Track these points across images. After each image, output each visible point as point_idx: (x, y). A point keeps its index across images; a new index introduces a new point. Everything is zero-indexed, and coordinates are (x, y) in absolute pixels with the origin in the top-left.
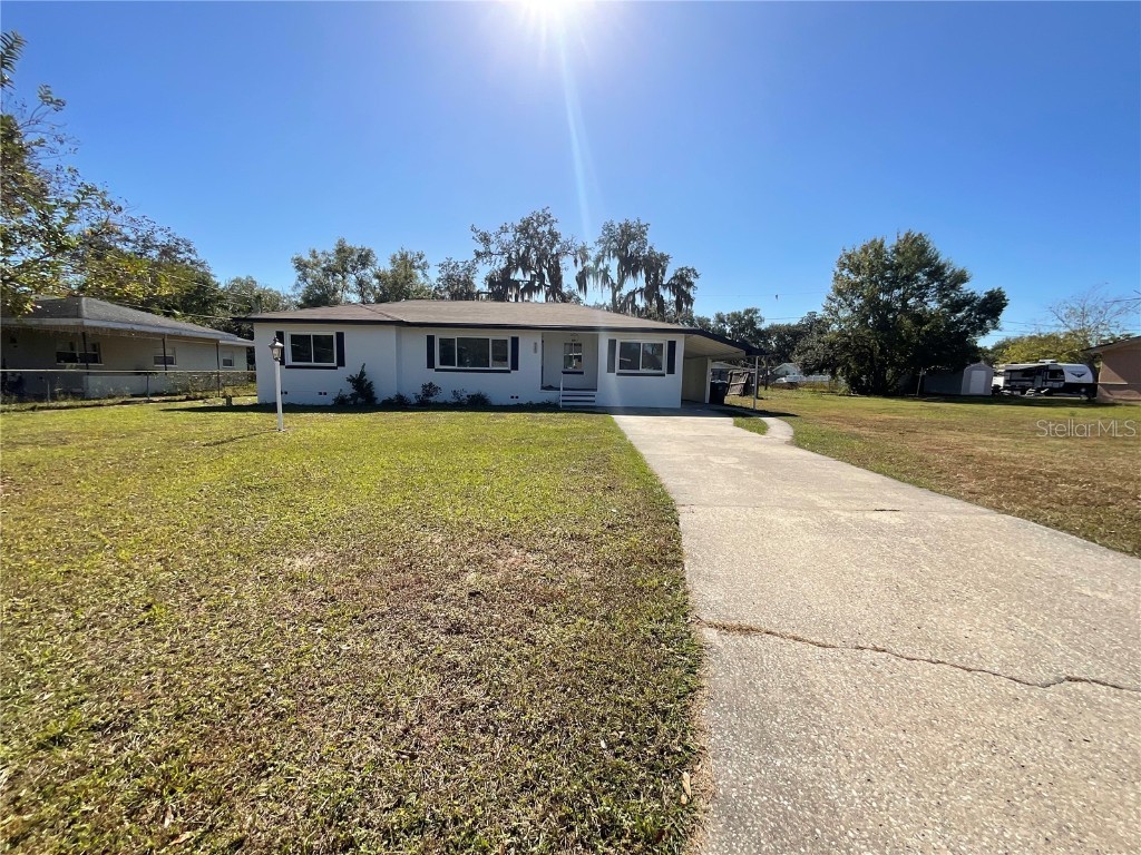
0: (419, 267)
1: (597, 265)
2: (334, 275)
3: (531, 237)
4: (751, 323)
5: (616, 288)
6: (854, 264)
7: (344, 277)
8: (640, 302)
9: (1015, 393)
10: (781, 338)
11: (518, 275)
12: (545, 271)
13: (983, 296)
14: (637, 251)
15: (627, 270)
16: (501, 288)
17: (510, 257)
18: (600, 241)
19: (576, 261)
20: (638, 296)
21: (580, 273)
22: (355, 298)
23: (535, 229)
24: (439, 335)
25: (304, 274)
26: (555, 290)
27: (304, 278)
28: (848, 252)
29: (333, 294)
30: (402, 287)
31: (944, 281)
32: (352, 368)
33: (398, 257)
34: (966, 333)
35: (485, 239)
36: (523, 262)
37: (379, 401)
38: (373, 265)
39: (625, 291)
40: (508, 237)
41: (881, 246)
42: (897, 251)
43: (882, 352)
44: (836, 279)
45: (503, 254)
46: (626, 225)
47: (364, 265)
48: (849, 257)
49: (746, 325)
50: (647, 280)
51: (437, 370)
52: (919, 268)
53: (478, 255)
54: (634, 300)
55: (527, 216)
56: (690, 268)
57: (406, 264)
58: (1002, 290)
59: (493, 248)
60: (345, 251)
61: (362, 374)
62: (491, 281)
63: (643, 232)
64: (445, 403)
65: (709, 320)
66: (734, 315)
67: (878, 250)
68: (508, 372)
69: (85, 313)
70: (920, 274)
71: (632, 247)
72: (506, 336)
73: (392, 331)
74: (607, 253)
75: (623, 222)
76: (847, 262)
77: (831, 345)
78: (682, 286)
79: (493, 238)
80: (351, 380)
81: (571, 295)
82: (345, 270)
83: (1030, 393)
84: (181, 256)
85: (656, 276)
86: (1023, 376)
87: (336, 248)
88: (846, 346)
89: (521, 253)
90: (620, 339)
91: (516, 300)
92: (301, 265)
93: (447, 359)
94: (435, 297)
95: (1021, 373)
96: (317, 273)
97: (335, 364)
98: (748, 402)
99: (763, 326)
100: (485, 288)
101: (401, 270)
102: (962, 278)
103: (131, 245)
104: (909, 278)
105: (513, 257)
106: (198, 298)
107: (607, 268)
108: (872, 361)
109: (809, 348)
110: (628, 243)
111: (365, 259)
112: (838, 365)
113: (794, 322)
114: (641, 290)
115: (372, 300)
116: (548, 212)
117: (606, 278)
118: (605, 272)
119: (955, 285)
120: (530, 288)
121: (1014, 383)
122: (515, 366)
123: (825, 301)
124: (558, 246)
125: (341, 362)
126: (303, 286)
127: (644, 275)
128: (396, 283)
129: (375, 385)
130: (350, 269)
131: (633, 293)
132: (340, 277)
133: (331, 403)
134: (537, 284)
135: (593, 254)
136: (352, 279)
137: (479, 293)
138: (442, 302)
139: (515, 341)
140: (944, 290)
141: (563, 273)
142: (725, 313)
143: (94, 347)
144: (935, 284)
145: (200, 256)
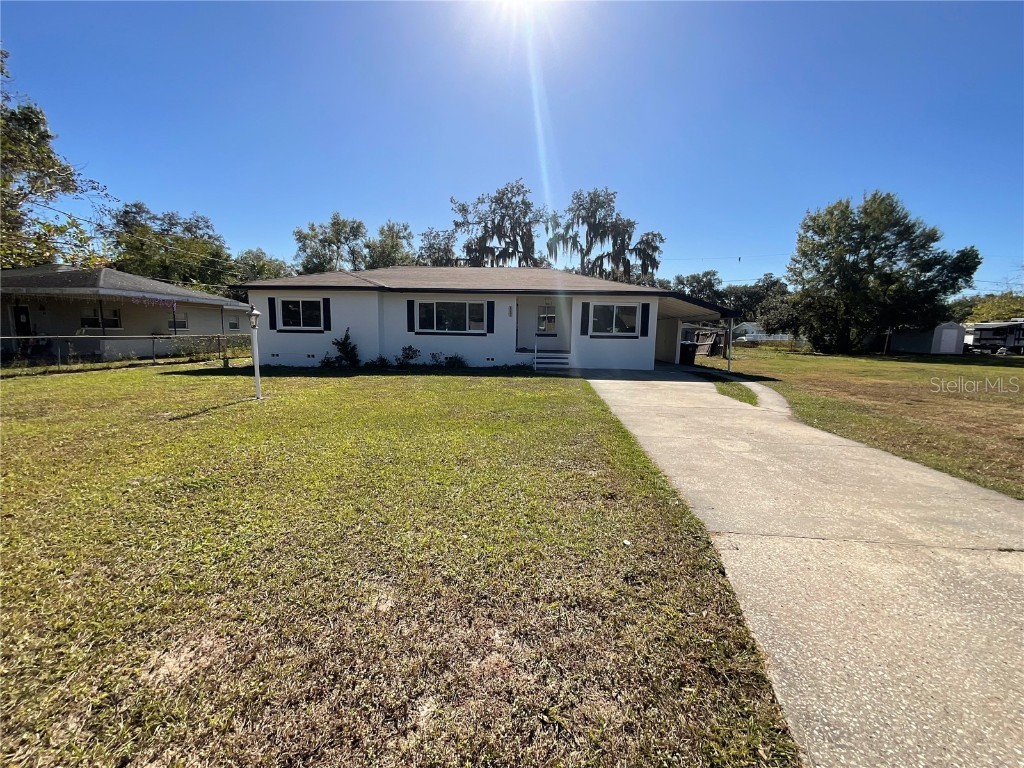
0: (404, 237)
1: (567, 232)
2: (329, 245)
3: (506, 207)
4: (710, 285)
5: (585, 253)
6: (818, 226)
7: (338, 248)
8: (608, 266)
9: (986, 352)
10: (738, 298)
11: (494, 243)
12: (518, 238)
13: (955, 255)
14: (605, 218)
15: (595, 236)
16: (478, 254)
17: (486, 226)
18: (569, 210)
19: (547, 229)
20: (605, 261)
21: (550, 240)
22: (348, 267)
23: (509, 200)
24: (419, 300)
25: (304, 245)
26: (528, 256)
27: (303, 249)
28: (813, 214)
29: (329, 263)
30: (389, 255)
31: (913, 240)
32: (337, 332)
33: (386, 228)
34: (936, 292)
35: (464, 210)
36: (498, 231)
37: (362, 364)
38: (364, 236)
39: (593, 256)
40: (485, 208)
41: (847, 207)
42: (865, 211)
43: (847, 312)
44: (800, 241)
45: (479, 223)
46: (595, 194)
47: (356, 237)
48: (814, 219)
49: (705, 286)
50: (614, 244)
51: (417, 333)
52: (886, 228)
53: (457, 224)
54: (602, 263)
55: (502, 187)
56: (656, 233)
57: (392, 234)
58: (975, 248)
59: (470, 218)
60: (339, 224)
61: (347, 337)
62: (468, 249)
63: (611, 200)
64: (424, 365)
65: (669, 282)
66: (693, 277)
67: (845, 212)
68: (484, 335)
69: (101, 283)
70: (886, 234)
71: (601, 213)
72: (483, 300)
73: (374, 297)
74: (576, 221)
75: (592, 191)
76: (810, 223)
77: (795, 305)
78: (648, 252)
79: (471, 209)
80: (337, 343)
81: (542, 260)
82: (339, 241)
83: (1002, 351)
84: (201, 232)
85: (623, 240)
86: (994, 334)
87: (331, 221)
88: (809, 306)
89: (496, 222)
90: (594, 302)
91: (492, 266)
92: (301, 238)
93: (426, 323)
94: (418, 263)
95: (992, 332)
96: (314, 244)
97: (321, 328)
98: (718, 363)
99: (720, 288)
100: (464, 255)
101: (389, 241)
102: (932, 237)
103: (159, 222)
104: (877, 238)
105: (489, 225)
106: (212, 268)
107: (576, 235)
108: (835, 320)
109: (772, 308)
110: (596, 210)
111: (356, 231)
112: (801, 324)
113: (751, 283)
114: (608, 254)
115: (363, 267)
116: (521, 183)
117: (575, 243)
118: (575, 238)
119: (925, 244)
120: (505, 255)
121: (983, 342)
122: (491, 329)
123: (788, 262)
124: (530, 215)
125: (328, 327)
126: (303, 256)
127: (611, 242)
128: (384, 252)
129: (359, 348)
130: (343, 240)
131: (601, 258)
132: (335, 248)
133: (318, 365)
134: (511, 250)
135: (563, 222)
136: (345, 250)
137: (457, 260)
138: (425, 268)
139: (491, 305)
140: (913, 249)
141: (535, 240)
142: (684, 276)
143: (115, 313)
144: (904, 243)
145: (217, 231)
